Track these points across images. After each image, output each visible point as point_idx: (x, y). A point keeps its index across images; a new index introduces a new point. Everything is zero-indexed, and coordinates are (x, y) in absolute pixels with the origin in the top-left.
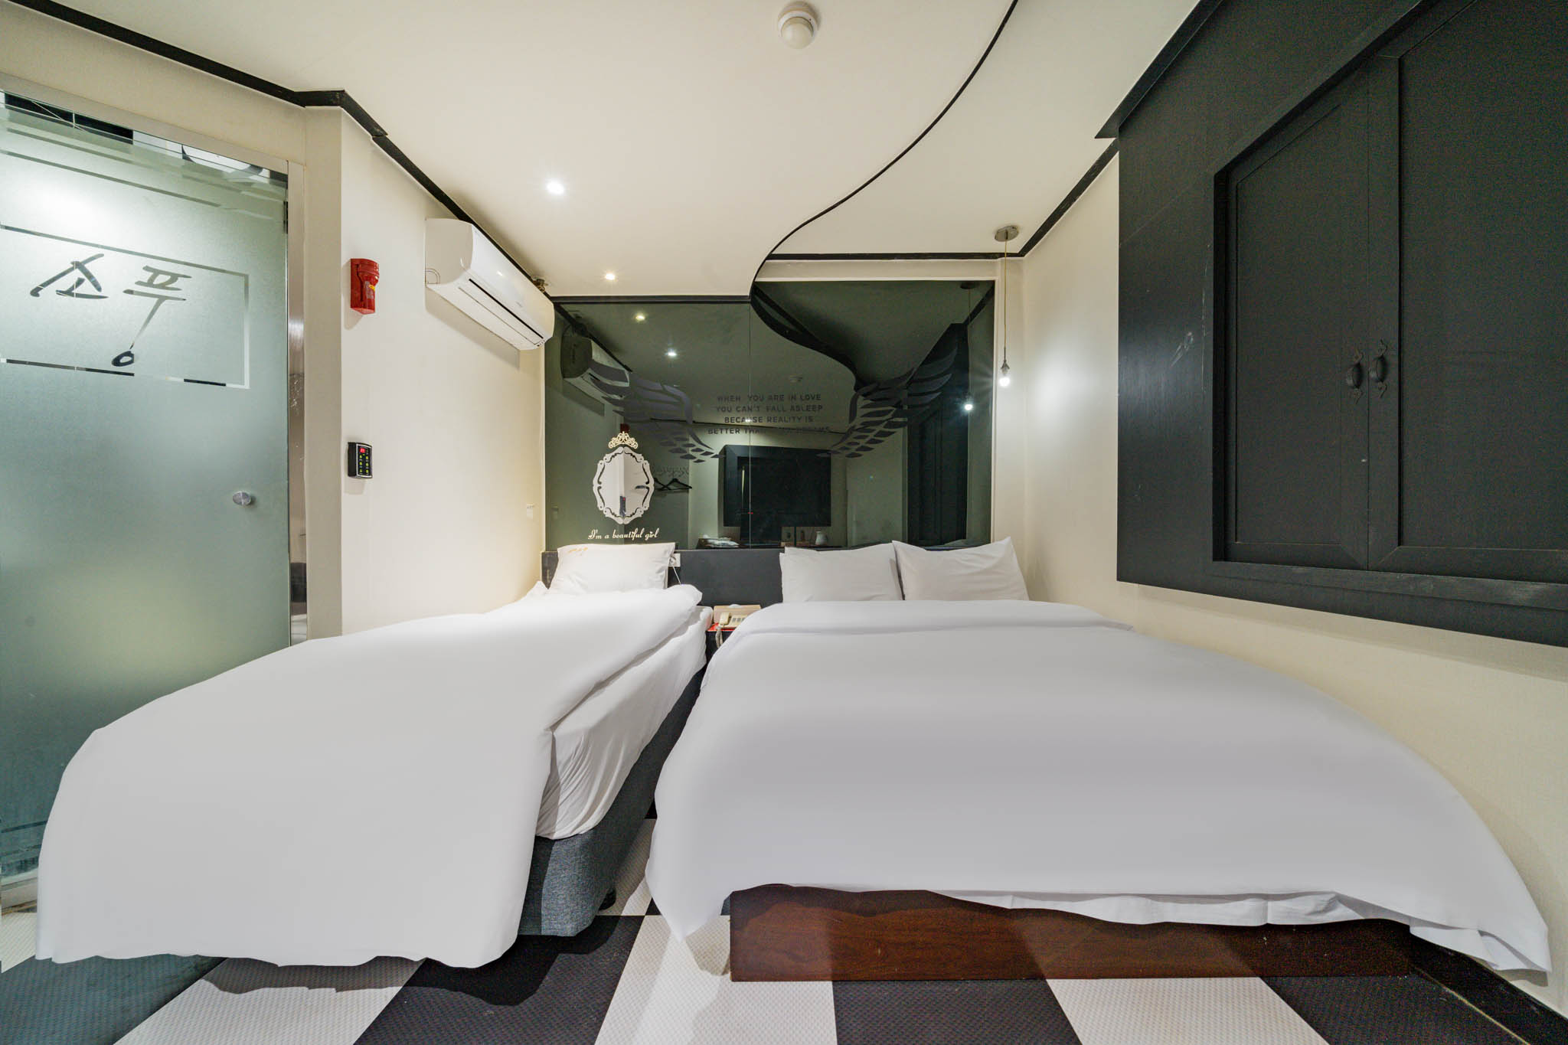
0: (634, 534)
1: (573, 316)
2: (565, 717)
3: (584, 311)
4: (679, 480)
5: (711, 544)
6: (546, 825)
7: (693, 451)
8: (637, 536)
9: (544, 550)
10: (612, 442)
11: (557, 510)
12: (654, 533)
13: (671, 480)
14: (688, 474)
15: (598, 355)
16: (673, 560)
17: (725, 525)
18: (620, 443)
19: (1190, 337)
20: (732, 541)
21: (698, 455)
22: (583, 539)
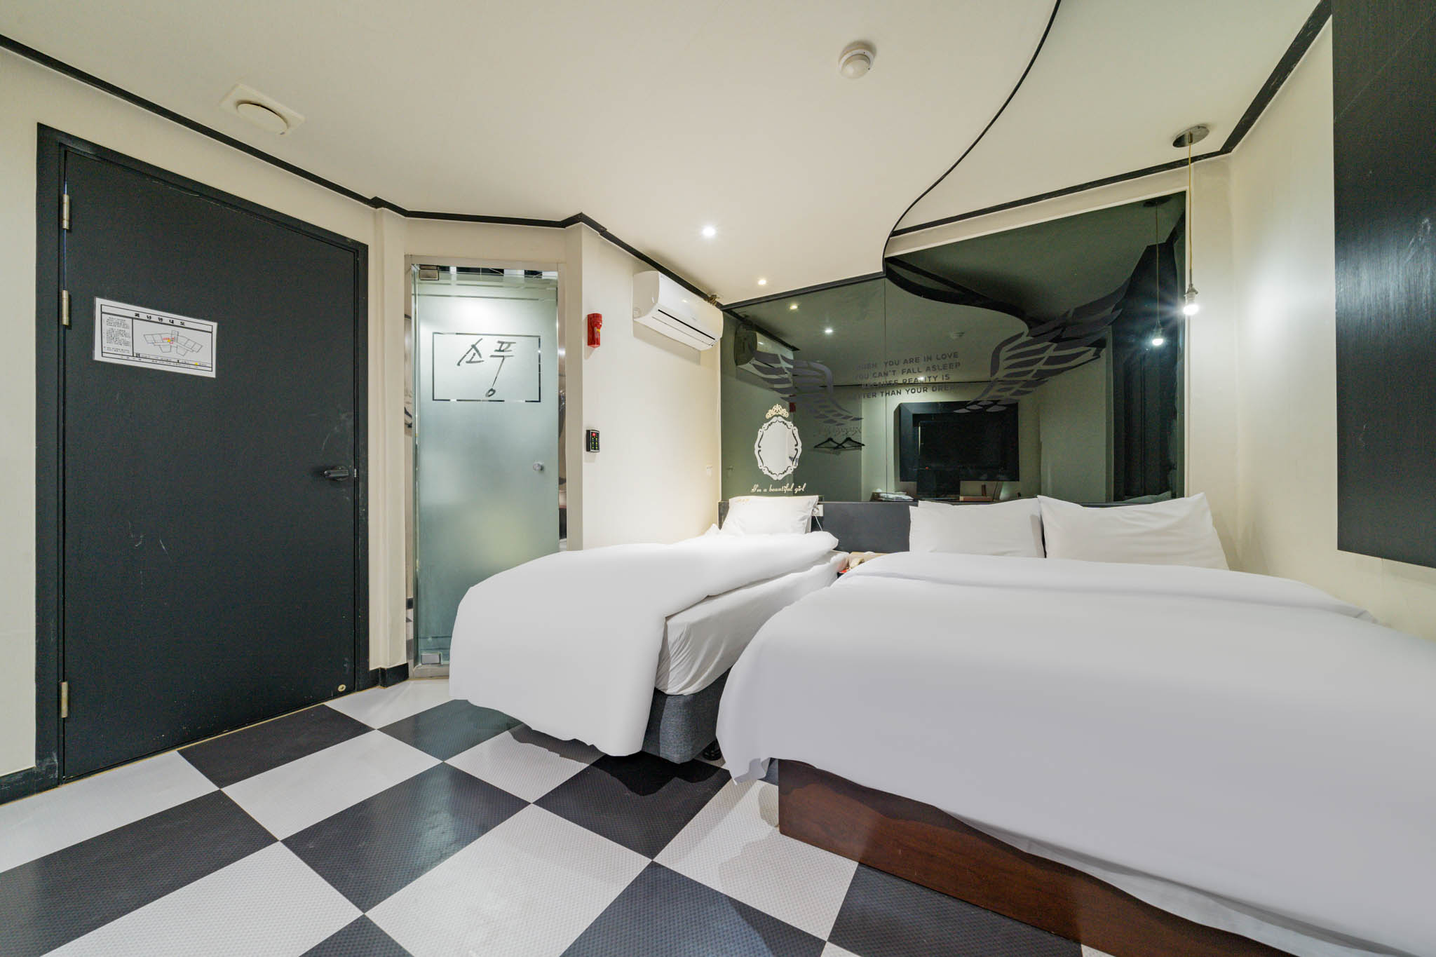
0: (786, 488)
1: (743, 316)
2: (678, 613)
3: (749, 311)
4: (852, 439)
5: (882, 497)
6: (662, 683)
7: (834, 416)
8: (789, 490)
9: (720, 501)
10: (768, 413)
11: (732, 469)
12: (802, 487)
13: (845, 438)
14: (861, 432)
15: (763, 343)
16: (815, 510)
17: (901, 480)
18: (774, 414)
19: (1426, 226)
20: (907, 495)
21: (839, 420)
22: (747, 492)
